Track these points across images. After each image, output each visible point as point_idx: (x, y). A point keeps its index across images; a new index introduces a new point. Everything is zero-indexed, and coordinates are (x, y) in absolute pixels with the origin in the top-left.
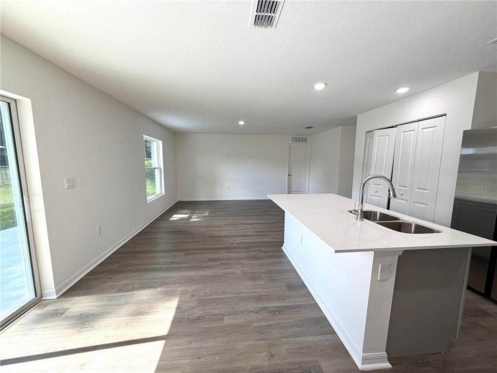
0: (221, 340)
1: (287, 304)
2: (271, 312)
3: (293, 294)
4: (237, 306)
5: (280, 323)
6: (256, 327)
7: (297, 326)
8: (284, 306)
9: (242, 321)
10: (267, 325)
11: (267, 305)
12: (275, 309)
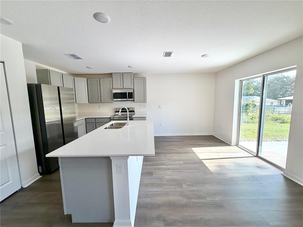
2: (164, 164)
3: (151, 170)
5: (161, 161)
6: (170, 160)
9: (176, 162)
10: (166, 161)
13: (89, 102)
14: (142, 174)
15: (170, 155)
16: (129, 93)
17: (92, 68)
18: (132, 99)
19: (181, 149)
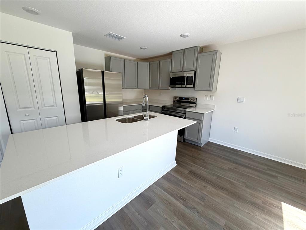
0: (231, 212)
1: (169, 196)
2: (186, 201)
3: (156, 198)
4: (207, 226)
5: (186, 192)
6: (203, 201)
7: (179, 185)
8: (172, 197)
9: (209, 212)
10: (195, 197)
11: (183, 207)
12: (181, 200)
13: (149, 88)
14: (141, 196)
15: (213, 189)
16: (187, 77)
17: (145, 49)
18: (192, 86)
19: (248, 190)
